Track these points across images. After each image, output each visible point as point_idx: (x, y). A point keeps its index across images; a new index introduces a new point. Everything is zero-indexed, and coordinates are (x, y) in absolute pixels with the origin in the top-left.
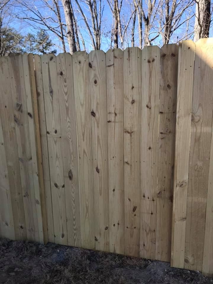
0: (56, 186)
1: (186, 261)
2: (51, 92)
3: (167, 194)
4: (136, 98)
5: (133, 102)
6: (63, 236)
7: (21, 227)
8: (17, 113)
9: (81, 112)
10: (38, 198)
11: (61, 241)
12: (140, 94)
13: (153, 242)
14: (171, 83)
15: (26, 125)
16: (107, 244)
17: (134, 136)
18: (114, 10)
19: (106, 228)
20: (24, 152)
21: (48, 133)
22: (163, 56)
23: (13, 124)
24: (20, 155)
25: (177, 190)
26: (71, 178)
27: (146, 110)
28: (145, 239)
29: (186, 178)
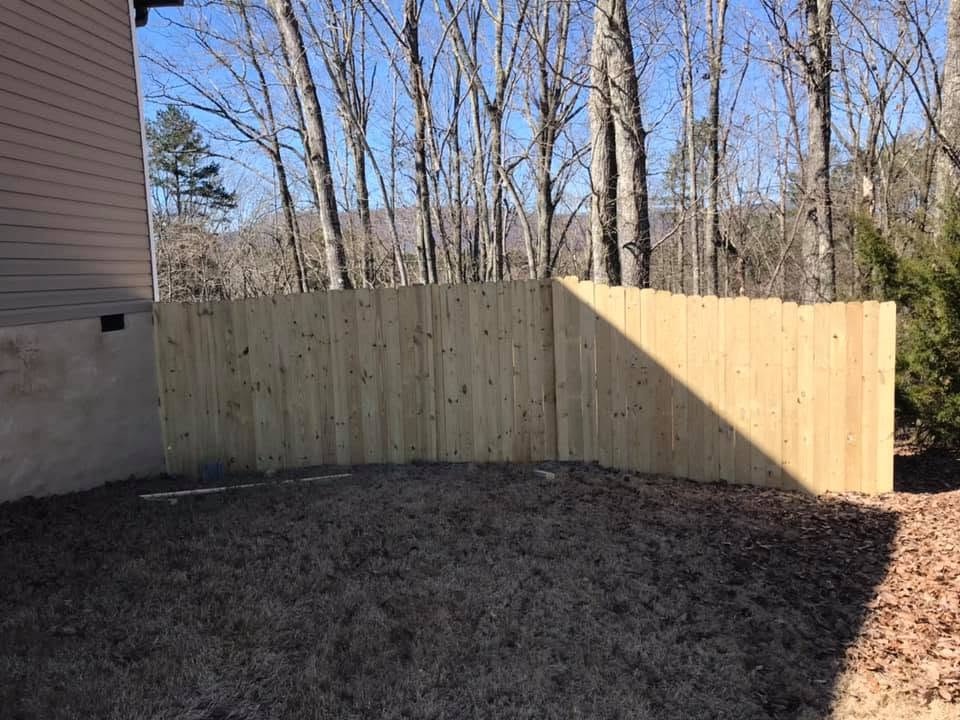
0: (450, 401)
1: (571, 453)
2: (448, 315)
3: (551, 397)
4: (522, 318)
5: (520, 322)
6: (456, 453)
7: (413, 448)
8: (417, 334)
9: (475, 331)
10: (433, 413)
11: (453, 458)
12: (525, 315)
13: (542, 443)
14: (549, 307)
15: (425, 345)
16: (500, 453)
17: (522, 349)
18: (412, 92)
19: (500, 437)
20: (421, 371)
21: (443, 351)
22: (542, 286)
23: (411, 344)
24: (417, 373)
25: (558, 391)
26: (465, 392)
27: (530, 328)
28: (535, 442)
29: (564, 380)
